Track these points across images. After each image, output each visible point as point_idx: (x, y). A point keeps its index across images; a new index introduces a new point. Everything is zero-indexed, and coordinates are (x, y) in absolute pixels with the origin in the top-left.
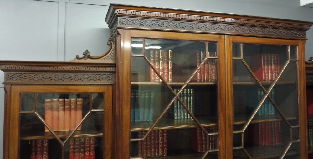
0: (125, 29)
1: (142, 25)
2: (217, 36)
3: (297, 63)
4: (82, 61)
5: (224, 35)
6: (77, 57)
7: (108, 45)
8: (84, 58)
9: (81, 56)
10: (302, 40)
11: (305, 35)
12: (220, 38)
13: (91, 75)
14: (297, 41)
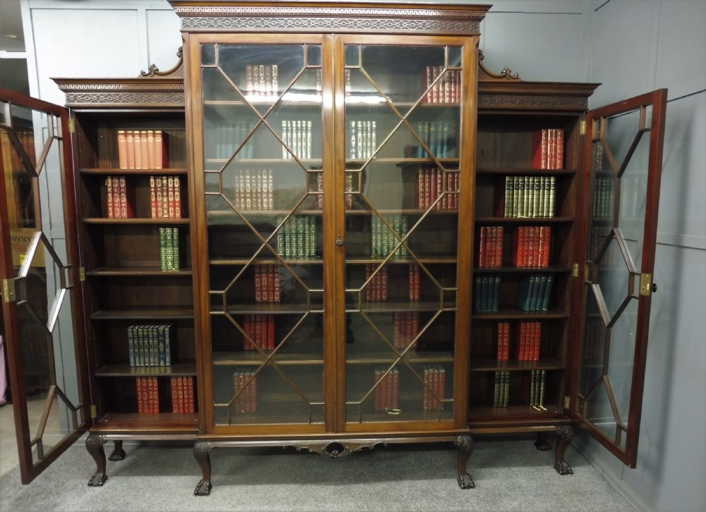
0: (190, 32)
1: (211, 26)
2: (321, 35)
3: (462, 73)
4: (149, 77)
5: (330, 33)
6: (143, 73)
7: (179, 56)
8: (149, 74)
9: (147, 72)
10: (471, 36)
11: (477, 27)
12: (325, 39)
13: (160, 95)
14: (462, 38)
